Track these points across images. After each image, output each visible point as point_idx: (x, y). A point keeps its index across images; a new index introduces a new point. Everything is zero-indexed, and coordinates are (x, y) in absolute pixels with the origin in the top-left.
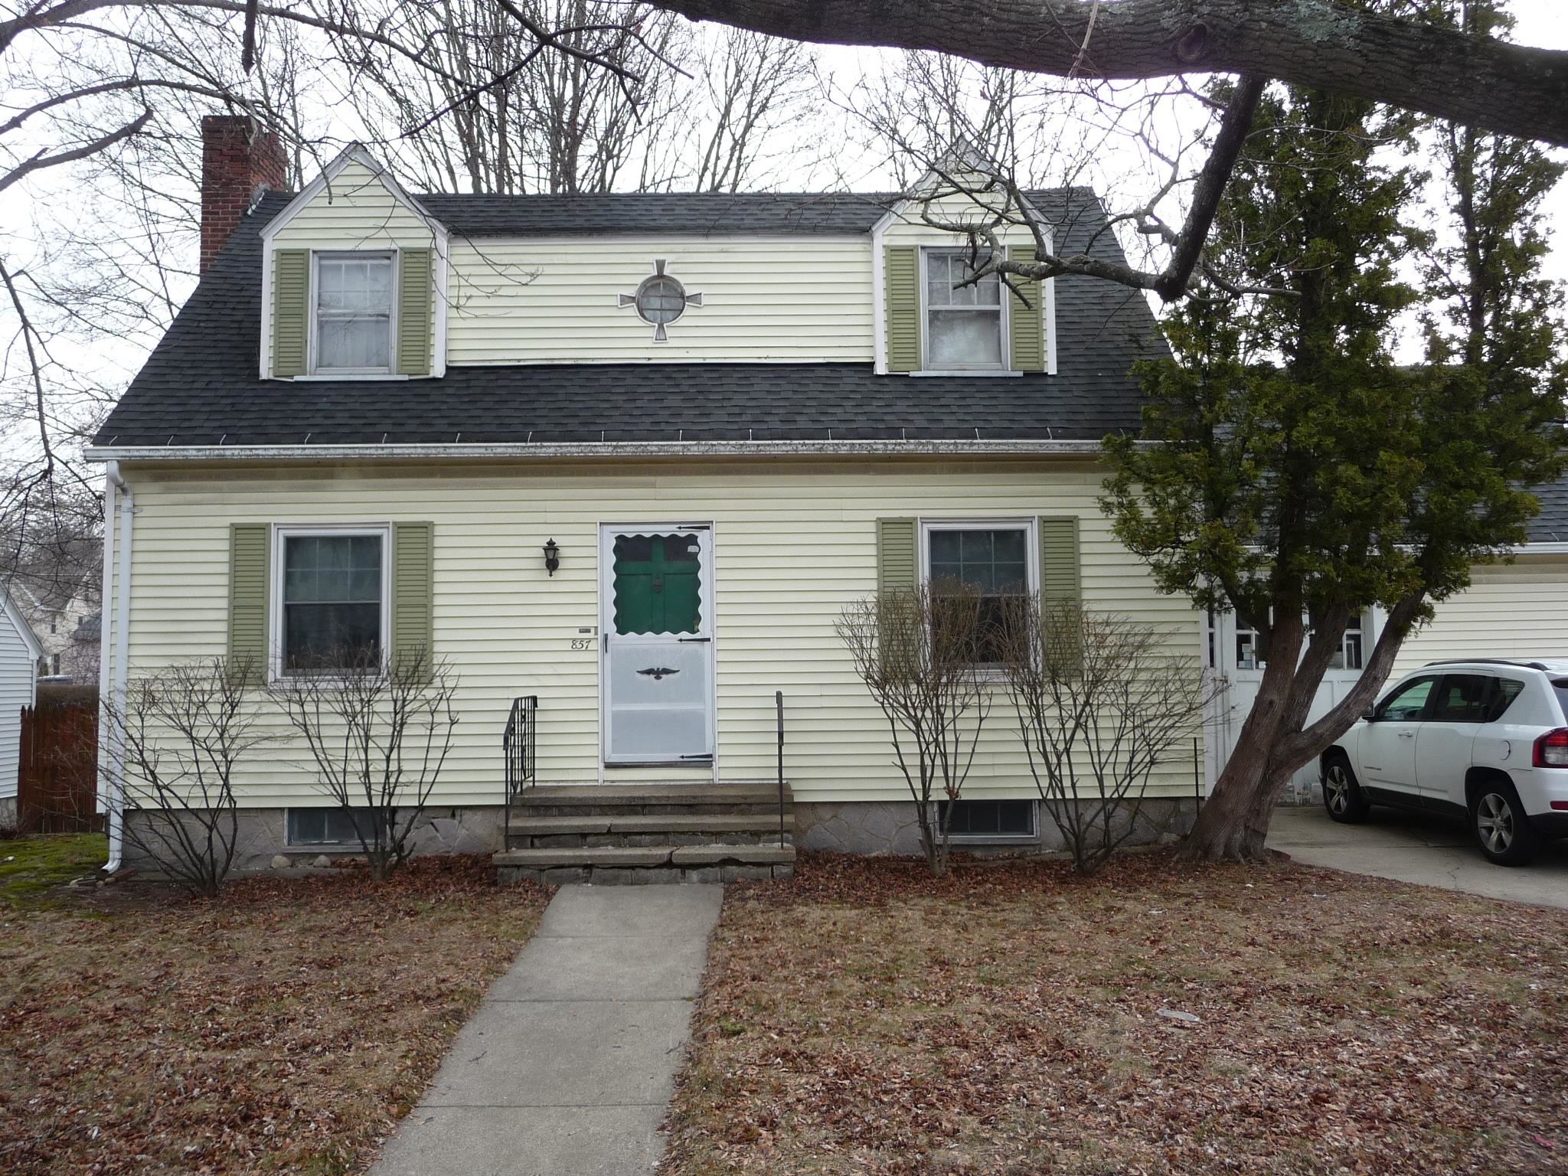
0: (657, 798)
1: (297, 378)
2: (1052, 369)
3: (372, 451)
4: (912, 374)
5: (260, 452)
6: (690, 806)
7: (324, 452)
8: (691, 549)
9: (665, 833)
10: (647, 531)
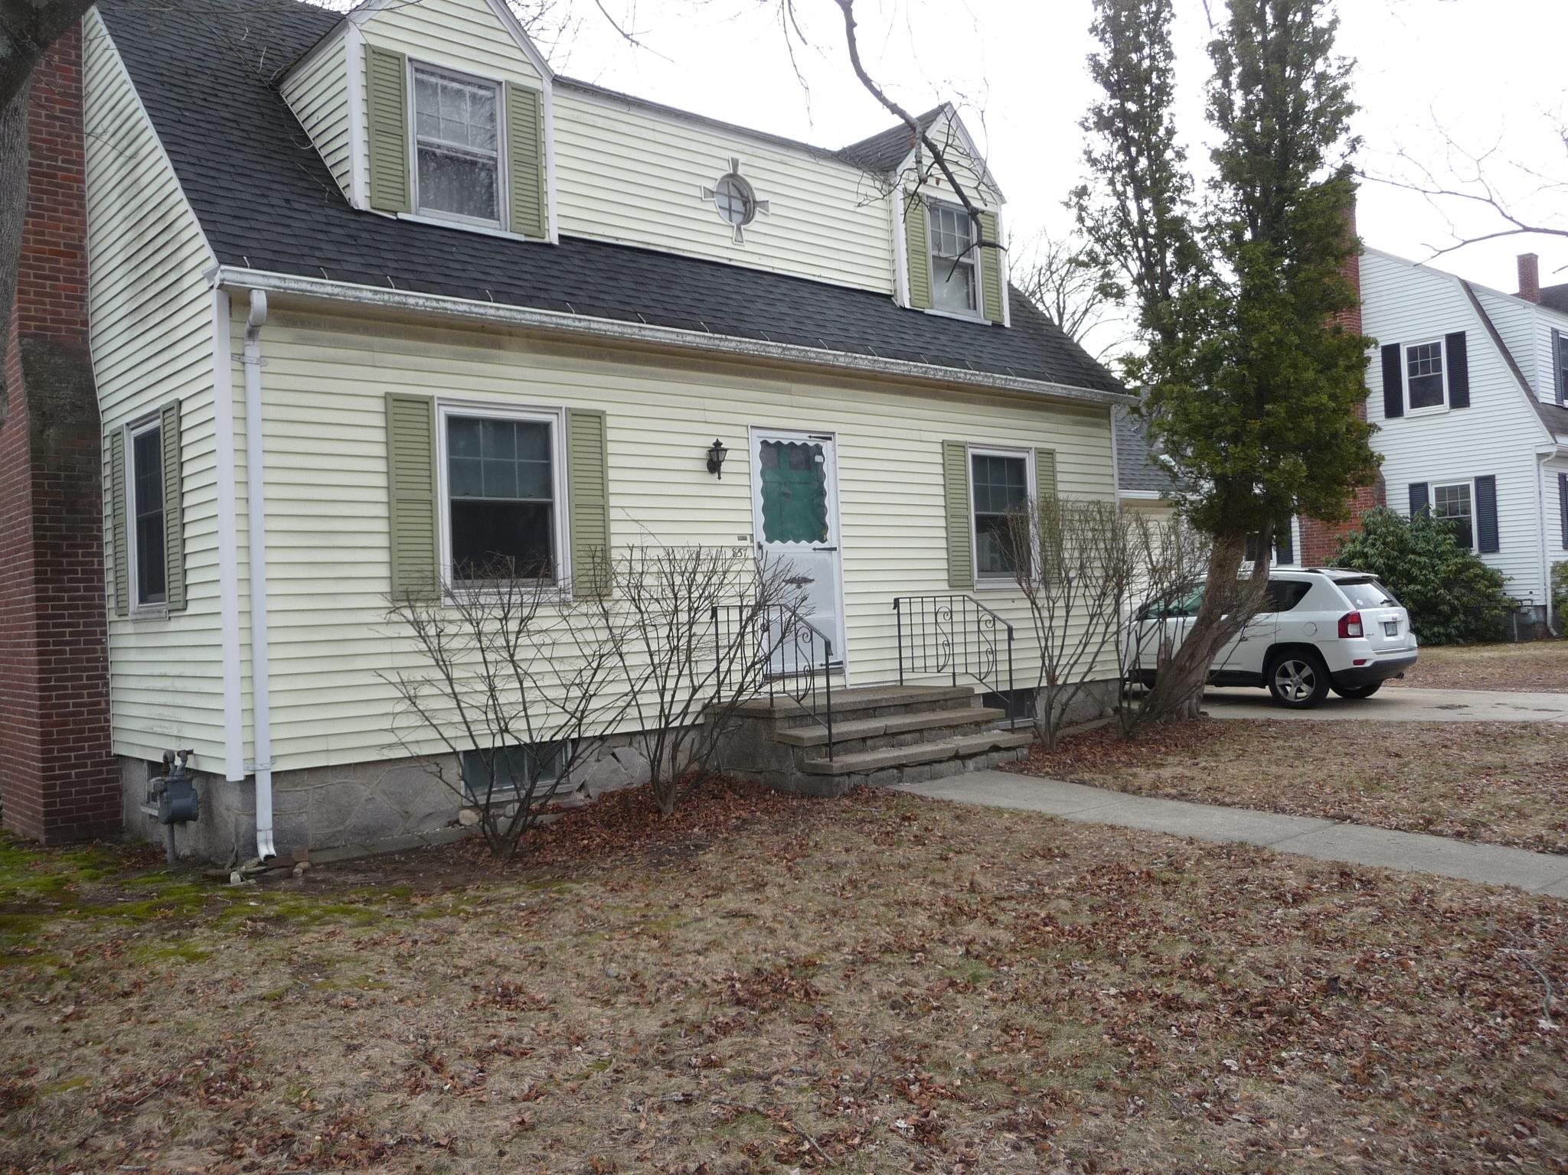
0: (886, 700)
1: (402, 216)
2: (1007, 324)
3: (570, 322)
4: (927, 311)
5: (449, 306)
6: (906, 705)
7: (519, 316)
8: (818, 459)
9: (921, 731)
10: (786, 438)
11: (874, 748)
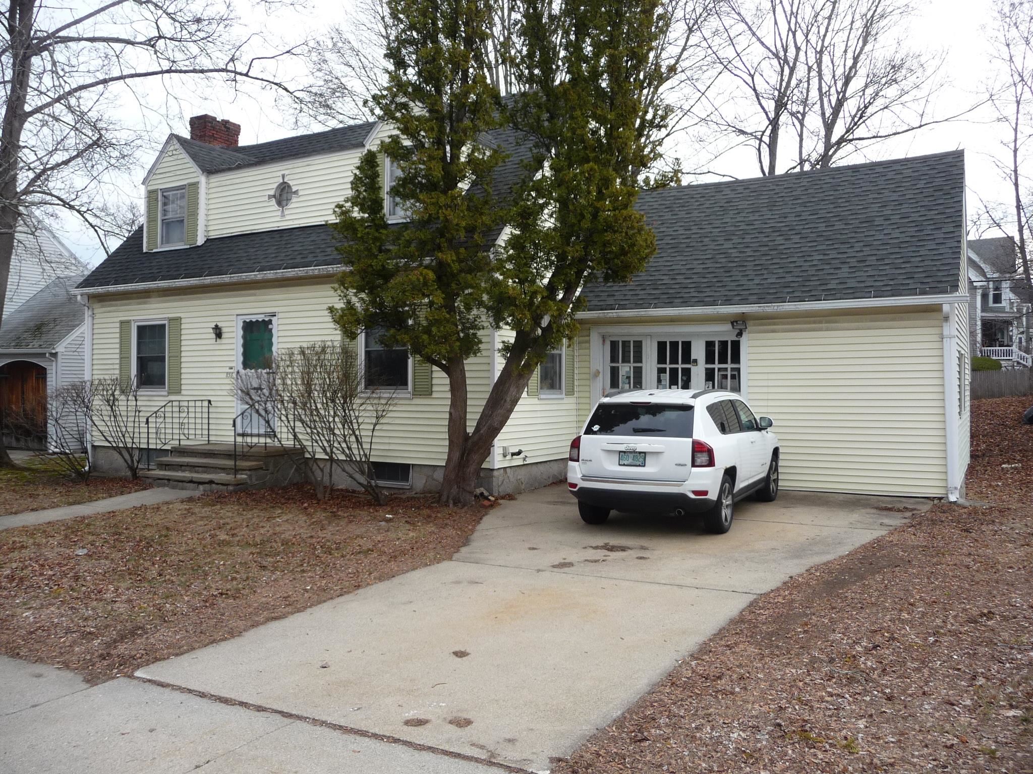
1: (154, 251)
8: (270, 327)
10: (254, 318)
11: (184, 471)
